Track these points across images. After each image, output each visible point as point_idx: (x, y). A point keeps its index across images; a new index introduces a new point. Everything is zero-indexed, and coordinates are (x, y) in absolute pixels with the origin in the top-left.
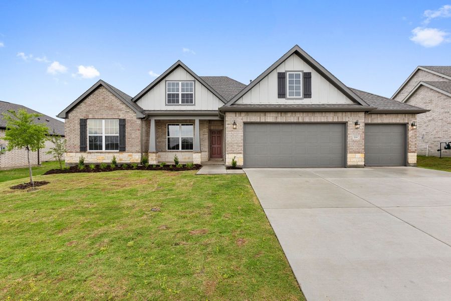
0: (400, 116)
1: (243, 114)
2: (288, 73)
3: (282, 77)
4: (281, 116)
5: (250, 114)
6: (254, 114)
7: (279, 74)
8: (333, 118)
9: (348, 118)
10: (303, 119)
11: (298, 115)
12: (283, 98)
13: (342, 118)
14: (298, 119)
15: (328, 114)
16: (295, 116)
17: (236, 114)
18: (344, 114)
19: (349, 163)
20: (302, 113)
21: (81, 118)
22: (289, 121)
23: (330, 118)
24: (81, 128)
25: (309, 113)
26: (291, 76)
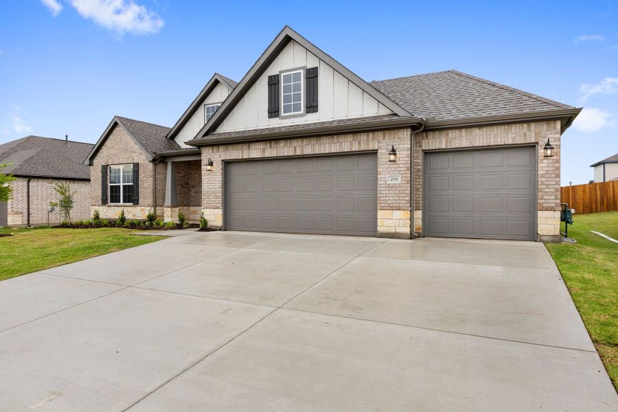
0: (514, 128)
1: (222, 148)
2: (283, 74)
3: (274, 82)
4: (270, 147)
5: (230, 147)
6: (235, 146)
7: (270, 77)
8: (351, 144)
9: (379, 142)
10: (302, 150)
11: (295, 143)
12: (275, 117)
13: (368, 144)
14: (295, 150)
15: (342, 139)
16: (291, 145)
17: (213, 148)
18: (371, 135)
19: (380, 229)
20: (300, 140)
21: (103, 164)
22: (281, 155)
23: (346, 144)
24: (103, 177)
25: (312, 139)
26: (287, 79)
